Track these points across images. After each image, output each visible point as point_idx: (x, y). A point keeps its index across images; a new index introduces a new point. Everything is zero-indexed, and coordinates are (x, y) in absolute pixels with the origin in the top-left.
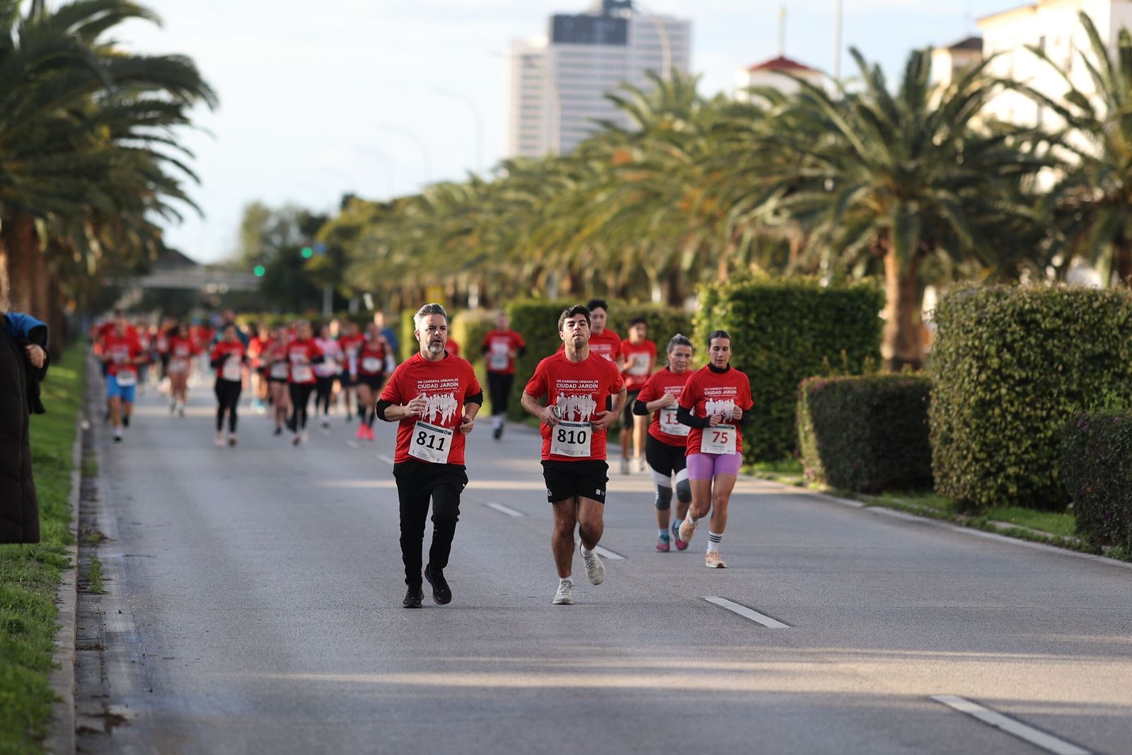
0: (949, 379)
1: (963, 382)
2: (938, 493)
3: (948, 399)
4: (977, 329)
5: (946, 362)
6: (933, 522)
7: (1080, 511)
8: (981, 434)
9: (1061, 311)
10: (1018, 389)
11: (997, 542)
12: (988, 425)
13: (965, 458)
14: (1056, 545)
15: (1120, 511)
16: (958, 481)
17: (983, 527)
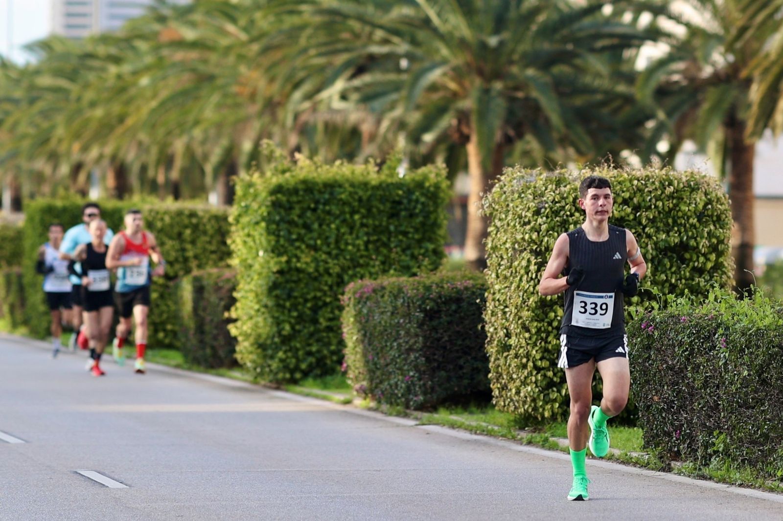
0: (506, 278)
1: (521, 280)
2: (497, 408)
3: (505, 301)
4: (536, 221)
5: (502, 258)
6: (491, 440)
7: (648, 422)
8: (542, 339)
9: (631, 199)
11: (558, 460)
12: (550, 328)
13: (524, 366)
14: (623, 463)
15: (689, 422)
16: (518, 393)
17: (545, 444)
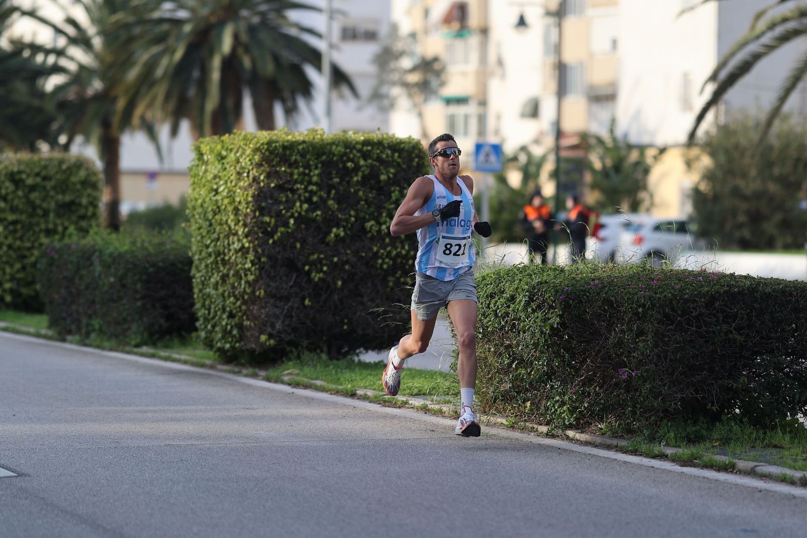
9: (40, 172)
10: (11, 228)
14: (35, 336)
15: (77, 311)
